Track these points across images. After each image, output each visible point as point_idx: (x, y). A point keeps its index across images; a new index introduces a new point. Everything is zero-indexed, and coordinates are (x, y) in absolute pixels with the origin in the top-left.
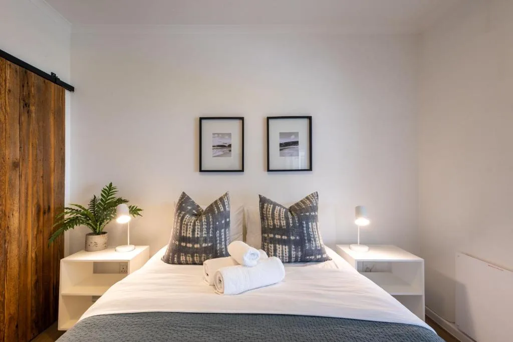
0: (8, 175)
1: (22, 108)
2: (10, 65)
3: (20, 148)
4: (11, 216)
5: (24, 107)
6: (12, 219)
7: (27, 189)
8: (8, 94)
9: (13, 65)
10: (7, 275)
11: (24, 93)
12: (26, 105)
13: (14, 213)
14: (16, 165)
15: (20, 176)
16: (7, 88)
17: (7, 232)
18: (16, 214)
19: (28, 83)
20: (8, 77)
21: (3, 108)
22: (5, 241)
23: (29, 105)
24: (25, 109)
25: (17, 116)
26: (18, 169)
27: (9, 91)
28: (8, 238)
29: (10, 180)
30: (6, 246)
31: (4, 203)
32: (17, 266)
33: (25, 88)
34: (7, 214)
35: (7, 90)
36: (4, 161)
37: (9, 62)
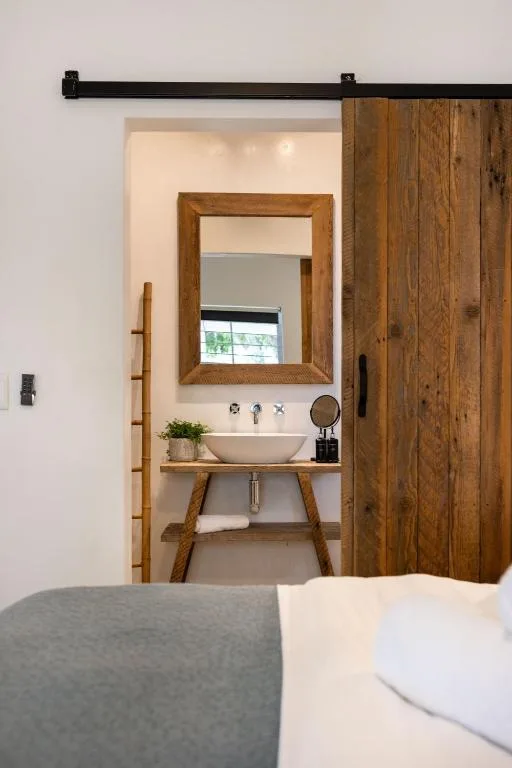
0: (454, 334)
1: (487, 186)
2: (460, 106)
3: (482, 274)
4: (463, 419)
5: (491, 185)
6: (463, 425)
7: (498, 364)
8: (455, 169)
9: (466, 103)
10: (455, 537)
11: (492, 154)
12: (496, 178)
13: (469, 412)
14: (472, 312)
15: (482, 335)
16: (454, 156)
17: (453, 449)
18: (475, 418)
19: (501, 129)
20: (455, 133)
21: (445, 199)
22: (450, 466)
23: (504, 178)
24: (494, 187)
25: (474, 208)
26: (477, 321)
27: (458, 160)
28: (455, 461)
29: (460, 344)
30: (452, 475)
31: (447, 390)
32: (476, 526)
33: (495, 140)
34: (454, 412)
35: (453, 161)
36: (448, 306)
37: (457, 101)
